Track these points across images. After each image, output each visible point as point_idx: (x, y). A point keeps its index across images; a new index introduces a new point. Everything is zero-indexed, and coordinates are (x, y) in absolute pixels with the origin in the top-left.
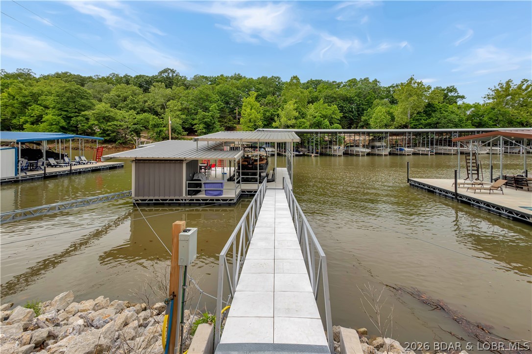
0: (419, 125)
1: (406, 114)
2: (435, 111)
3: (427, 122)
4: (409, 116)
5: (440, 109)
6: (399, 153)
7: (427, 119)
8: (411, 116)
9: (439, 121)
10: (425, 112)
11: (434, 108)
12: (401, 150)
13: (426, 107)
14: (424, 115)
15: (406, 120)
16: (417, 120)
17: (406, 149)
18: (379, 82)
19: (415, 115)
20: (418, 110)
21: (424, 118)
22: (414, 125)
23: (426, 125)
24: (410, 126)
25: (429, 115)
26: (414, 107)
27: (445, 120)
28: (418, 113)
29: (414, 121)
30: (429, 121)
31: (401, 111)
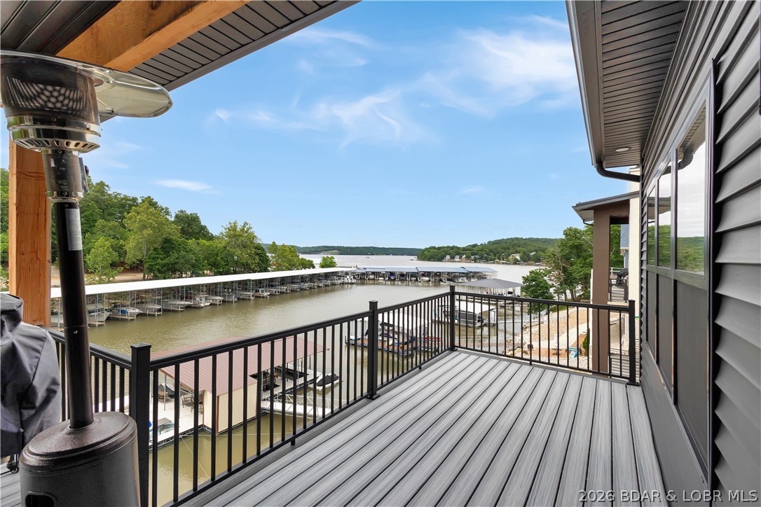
1: (140, 249)
2: (173, 248)
3: (164, 262)
4: (145, 252)
5: (179, 245)
6: (120, 317)
8: (147, 253)
9: (177, 261)
10: (163, 249)
11: (173, 244)
12: (122, 312)
13: (164, 242)
14: (162, 253)
15: (139, 258)
16: (154, 258)
17: (130, 310)
18: (107, 186)
19: (151, 251)
20: (156, 246)
21: (162, 256)
22: (150, 265)
23: (163, 266)
24: (146, 266)
25: (167, 253)
26: (149, 242)
27: (182, 261)
28: (155, 249)
29: (150, 260)
30: (166, 261)
31: (133, 246)
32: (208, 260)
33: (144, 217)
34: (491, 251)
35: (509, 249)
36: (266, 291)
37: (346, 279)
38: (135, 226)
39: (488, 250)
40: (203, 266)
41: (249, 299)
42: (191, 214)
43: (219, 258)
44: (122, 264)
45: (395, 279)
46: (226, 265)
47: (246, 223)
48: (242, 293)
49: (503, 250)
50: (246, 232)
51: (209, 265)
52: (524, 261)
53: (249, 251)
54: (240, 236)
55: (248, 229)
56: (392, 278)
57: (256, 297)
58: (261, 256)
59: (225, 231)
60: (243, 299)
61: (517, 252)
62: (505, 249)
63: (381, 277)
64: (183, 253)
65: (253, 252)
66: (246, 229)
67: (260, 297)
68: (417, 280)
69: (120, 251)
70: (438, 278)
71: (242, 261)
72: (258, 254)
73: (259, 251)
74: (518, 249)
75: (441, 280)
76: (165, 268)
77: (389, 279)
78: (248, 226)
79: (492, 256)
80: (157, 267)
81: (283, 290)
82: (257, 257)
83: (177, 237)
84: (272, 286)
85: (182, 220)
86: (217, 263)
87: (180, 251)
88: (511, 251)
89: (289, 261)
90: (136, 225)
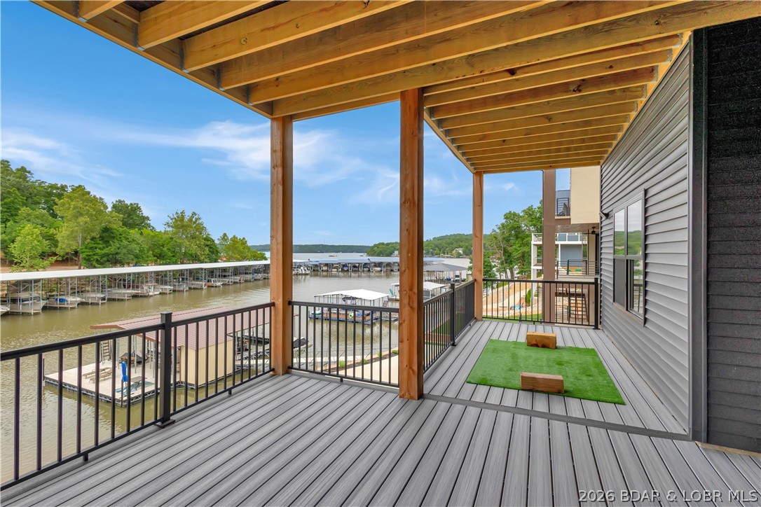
0: (94, 255)
1: (75, 238)
2: (114, 237)
3: (103, 252)
4: (80, 242)
5: (121, 235)
6: (59, 306)
7: (104, 247)
8: (83, 243)
9: (119, 251)
10: (102, 238)
11: (113, 233)
12: (61, 301)
13: (103, 231)
14: (100, 242)
15: (74, 248)
16: (91, 248)
17: (70, 299)
18: (30, 172)
19: (89, 241)
20: (93, 234)
21: (101, 246)
22: (87, 255)
23: (103, 256)
24: (82, 256)
25: (107, 243)
26: (86, 230)
27: (124, 251)
28: (93, 239)
29: (87, 250)
30: (106, 251)
31: (67, 235)
32: (153, 251)
33: (80, 204)
34: (436, 246)
35: (452, 244)
36: (219, 281)
37: (300, 270)
38: (69, 214)
39: (433, 245)
40: (147, 257)
41: (202, 289)
42: (131, 204)
43: (165, 249)
44: (55, 254)
45: (348, 270)
46: (173, 256)
47: (194, 214)
48: (193, 282)
49: (447, 245)
50: (195, 223)
51: (155, 256)
52: (467, 255)
53: (198, 242)
54: (188, 226)
55: (196, 220)
56: (346, 269)
57: (209, 286)
58: (211, 248)
59: (171, 221)
60: (194, 289)
61: (460, 247)
62: (449, 244)
63: (334, 268)
64: (125, 242)
65: (202, 243)
66: (194, 220)
67: (213, 287)
68: (369, 271)
69: (52, 239)
70: (389, 268)
71: (190, 252)
72: (207, 245)
73: (209, 243)
74: (461, 244)
75: (392, 270)
76: (105, 259)
77: (343, 271)
78: (196, 217)
79: (437, 251)
80: (95, 257)
81: (236, 281)
82: (207, 249)
83: (117, 226)
84: (225, 276)
85: (121, 210)
86: (163, 254)
87: (121, 241)
88: (454, 246)
89: (240, 253)
90: (70, 212)
